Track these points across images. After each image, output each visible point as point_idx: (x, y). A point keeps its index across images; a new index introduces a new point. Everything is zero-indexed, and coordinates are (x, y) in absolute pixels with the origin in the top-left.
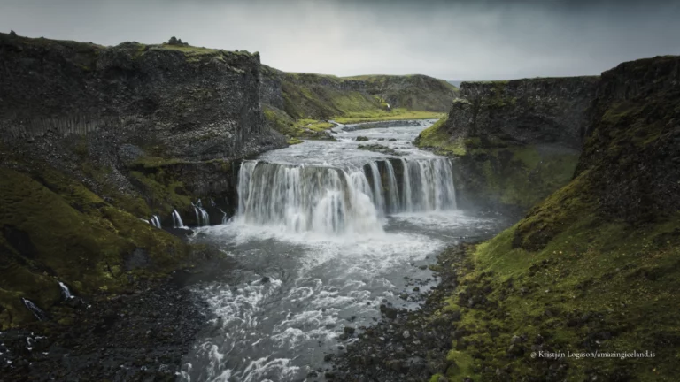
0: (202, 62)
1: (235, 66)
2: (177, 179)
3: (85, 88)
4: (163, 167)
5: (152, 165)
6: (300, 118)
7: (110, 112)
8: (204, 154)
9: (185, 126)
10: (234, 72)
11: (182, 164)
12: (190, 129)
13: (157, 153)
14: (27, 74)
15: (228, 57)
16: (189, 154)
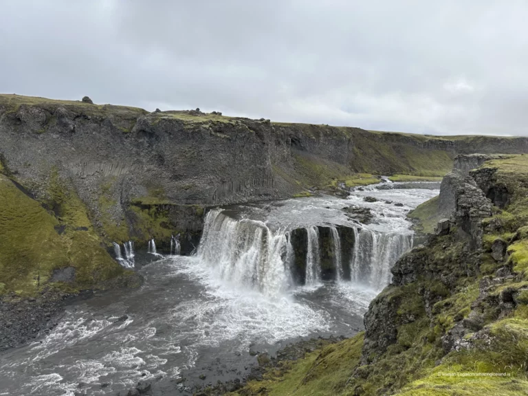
0: (194, 129)
1: (220, 132)
2: (166, 215)
3: (123, 144)
4: (156, 205)
5: (148, 203)
6: (363, 171)
7: (139, 162)
8: (187, 199)
9: (177, 177)
10: (217, 137)
11: (170, 205)
12: (180, 179)
13: (156, 194)
14: (92, 134)
15: (215, 125)
16: (176, 198)
